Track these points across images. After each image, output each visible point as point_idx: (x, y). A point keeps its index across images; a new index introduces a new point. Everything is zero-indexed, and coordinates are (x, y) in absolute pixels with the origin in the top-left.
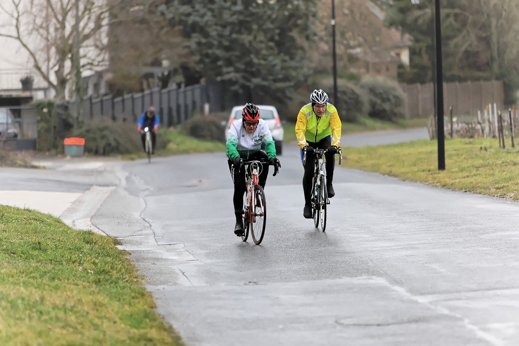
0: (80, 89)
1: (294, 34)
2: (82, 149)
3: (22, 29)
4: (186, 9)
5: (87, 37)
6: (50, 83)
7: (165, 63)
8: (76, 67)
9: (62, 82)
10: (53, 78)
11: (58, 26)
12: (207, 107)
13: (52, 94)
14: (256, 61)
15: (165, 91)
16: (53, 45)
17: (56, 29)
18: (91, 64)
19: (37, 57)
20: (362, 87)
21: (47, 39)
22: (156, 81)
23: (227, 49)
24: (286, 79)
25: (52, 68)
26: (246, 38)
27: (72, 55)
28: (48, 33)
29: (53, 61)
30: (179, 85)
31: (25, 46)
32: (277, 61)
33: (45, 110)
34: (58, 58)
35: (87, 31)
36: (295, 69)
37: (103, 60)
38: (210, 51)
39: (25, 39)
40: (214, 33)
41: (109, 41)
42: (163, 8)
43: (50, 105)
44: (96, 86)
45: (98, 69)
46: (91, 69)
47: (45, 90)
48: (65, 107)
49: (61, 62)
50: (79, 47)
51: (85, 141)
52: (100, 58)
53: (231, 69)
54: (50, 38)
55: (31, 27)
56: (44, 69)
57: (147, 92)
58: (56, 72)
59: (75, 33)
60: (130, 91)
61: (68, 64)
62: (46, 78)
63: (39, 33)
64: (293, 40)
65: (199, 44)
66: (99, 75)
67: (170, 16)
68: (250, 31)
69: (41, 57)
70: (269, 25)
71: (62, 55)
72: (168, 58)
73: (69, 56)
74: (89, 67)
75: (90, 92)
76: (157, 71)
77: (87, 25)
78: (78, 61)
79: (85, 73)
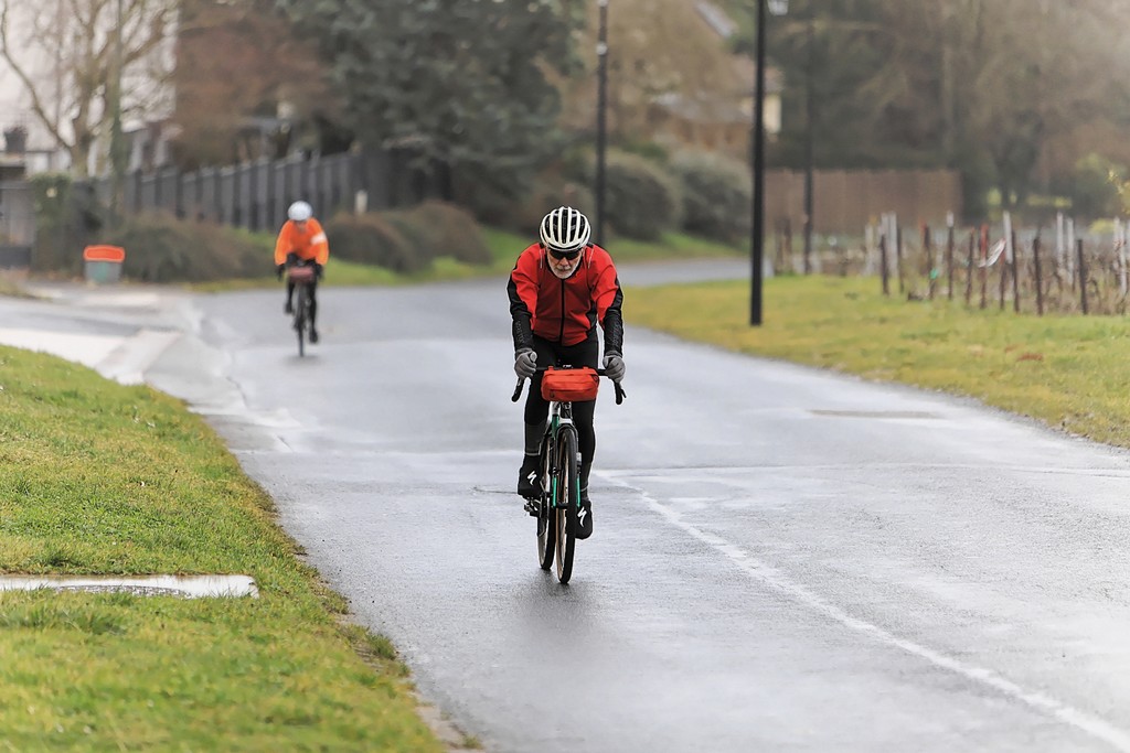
0: (119, 155)
1: (540, 62)
2: (117, 269)
3: (11, 35)
5: (134, 56)
6: (60, 141)
7: (285, 110)
8: (112, 110)
9: (84, 139)
10: (67, 132)
11: (81, 31)
12: (361, 200)
13: (64, 160)
14: (460, 112)
15: (280, 165)
16: (68, 68)
17: (77, 38)
18: (141, 108)
19: (40, 91)
20: (672, 171)
21: (59, 59)
22: (264, 142)
23: (407, 87)
24: (519, 149)
25: (66, 112)
26: (444, 68)
27: (106, 91)
28: (61, 44)
29: (68, 99)
30: (308, 155)
31: (16, 68)
32: (503, 114)
33: (51, 193)
34: (78, 92)
35: (136, 44)
36: (539, 130)
37: (164, 100)
38: (372, 90)
39: (16, 55)
40: (380, 55)
41: (177, 68)
43: (61, 183)
44: (148, 150)
45: (152, 117)
46: (140, 117)
47: (50, 153)
48: (90, 188)
49: (84, 101)
50: (119, 75)
51: (126, 256)
52: (160, 95)
53: (410, 126)
54: (63, 54)
55: (29, 31)
56: (50, 112)
57: (246, 165)
58: (75, 122)
59: (112, 48)
60: (214, 161)
61: (96, 106)
62: (53, 130)
63: (44, 45)
66: (155, 129)
69: (45, 90)
71: (87, 86)
72: (290, 99)
73: (100, 90)
74: (135, 113)
75: (136, 161)
76: (267, 125)
77: (137, 32)
78: (118, 101)
79: (130, 124)
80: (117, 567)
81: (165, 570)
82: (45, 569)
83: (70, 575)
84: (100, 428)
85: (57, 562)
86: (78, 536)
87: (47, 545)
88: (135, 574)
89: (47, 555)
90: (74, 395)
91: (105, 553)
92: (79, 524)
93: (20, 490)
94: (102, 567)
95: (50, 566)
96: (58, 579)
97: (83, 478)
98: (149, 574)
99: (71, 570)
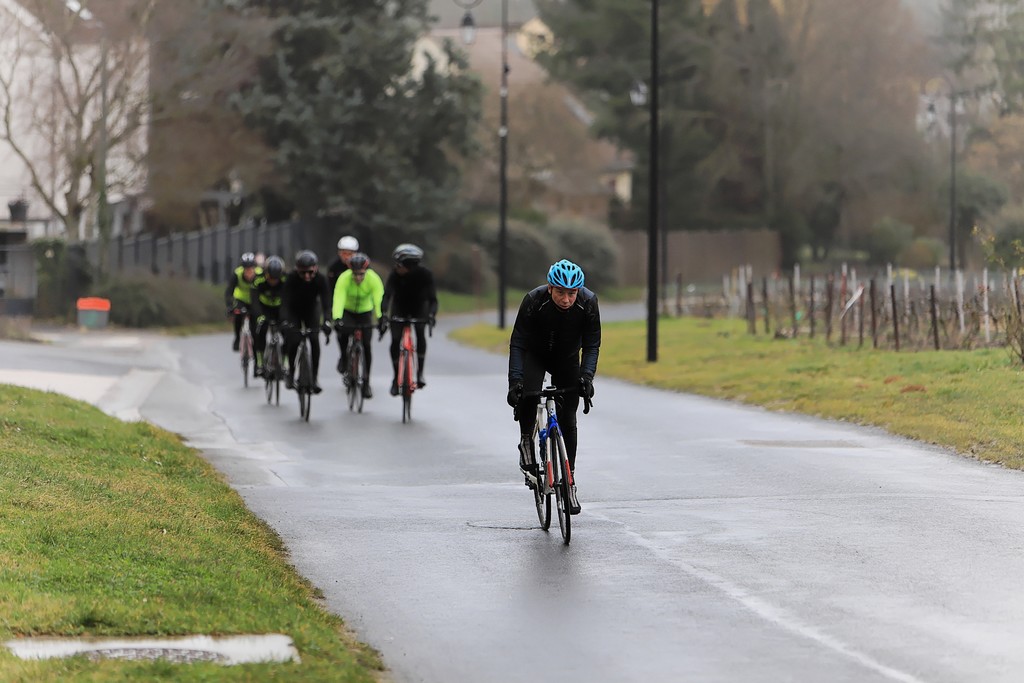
0: (104, 224)
1: (444, 145)
2: (105, 317)
3: (14, 124)
4: (272, 100)
5: (116, 141)
6: (56, 212)
7: (236, 186)
8: (99, 186)
9: (76, 210)
10: (61, 204)
11: (72, 121)
13: (61, 226)
15: (235, 231)
16: (61, 152)
17: (68, 127)
18: (122, 184)
19: (38, 171)
20: (550, 233)
21: (53, 143)
22: (221, 213)
23: (336, 166)
24: (428, 217)
25: (60, 188)
26: (366, 151)
27: (93, 169)
28: (55, 131)
29: (61, 176)
31: (18, 151)
33: (49, 254)
34: (69, 172)
35: (117, 131)
36: (444, 201)
37: (141, 178)
38: (309, 169)
39: (18, 140)
40: (315, 141)
41: (151, 149)
42: (235, 97)
43: (57, 246)
44: (127, 219)
45: (132, 192)
46: (122, 192)
47: (46, 222)
48: (81, 249)
49: (75, 178)
50: (104, 157)
51: (111, 305)
52: (139, 172)
53: (340, 199)
54: (57, 139)
55: (28, 121)
56: (47, 189)
57: (206, 231)
58: (67, 195)
59: (98, 135)
61: (85, 182)
62: (50, 203)
63: (41, 132)
64: (440, 155)
65: (292, 157)
66: (132, 201)
67: (246, 111)
68: (372, 139)
69: (42, 169)
70: (403, 130)
71: (76, 168)
72: (241, 178)
73: (88, 169)
74: (118, 188)
75: (117, 229)
76: (224, 199)
77: (117, 122)
78: (103, 179)
79: (113, 197)
80: (151, 627)
81: (200, 629)
82: (78, 630)
83: (103, 636)
84: (113, 467)
85: (90, 624)
86: (107, 592)
87: (78, 604)
88: (169, 634)
89: (78, 615)
90: (84, 434)
91: (137, 613)
92: (108, 578)
93: (47, 540)
94: (136, 627)
95: (82, 627)
96: (92, 641)
97: (106, 525)
98: (183, 634)
99: (104, 631)
